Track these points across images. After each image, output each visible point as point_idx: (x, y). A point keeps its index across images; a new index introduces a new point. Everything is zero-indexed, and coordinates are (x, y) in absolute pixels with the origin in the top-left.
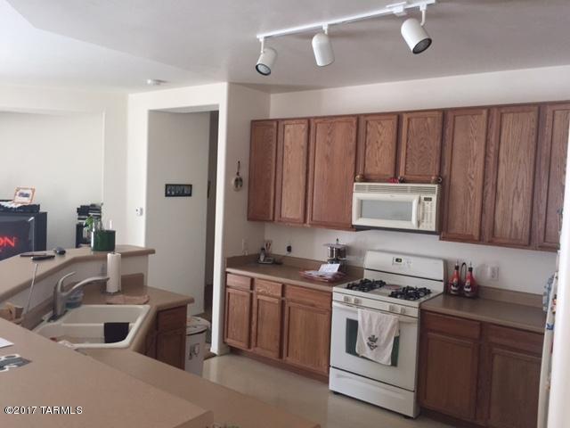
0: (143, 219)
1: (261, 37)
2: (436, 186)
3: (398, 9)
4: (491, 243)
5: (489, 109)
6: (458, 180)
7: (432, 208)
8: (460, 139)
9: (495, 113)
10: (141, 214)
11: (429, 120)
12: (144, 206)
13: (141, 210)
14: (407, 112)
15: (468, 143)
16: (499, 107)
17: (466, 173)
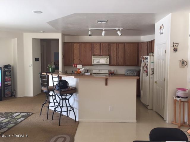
0: (32, 68)
1: (90, 29)
2: (109, 56)
3: (117, 29)
4: (118, 66)
5: (116, 43)
6: (112, 55)
7: (108, 60)
8: (112, 48)
9: (117, 44)
10: (31, 66)
11: (106, 44)
12: (32, 64)
13: (31, 65)
14: (102, 43)
15: (113, 48)
16: (118, 43)
17: (113, 54)
